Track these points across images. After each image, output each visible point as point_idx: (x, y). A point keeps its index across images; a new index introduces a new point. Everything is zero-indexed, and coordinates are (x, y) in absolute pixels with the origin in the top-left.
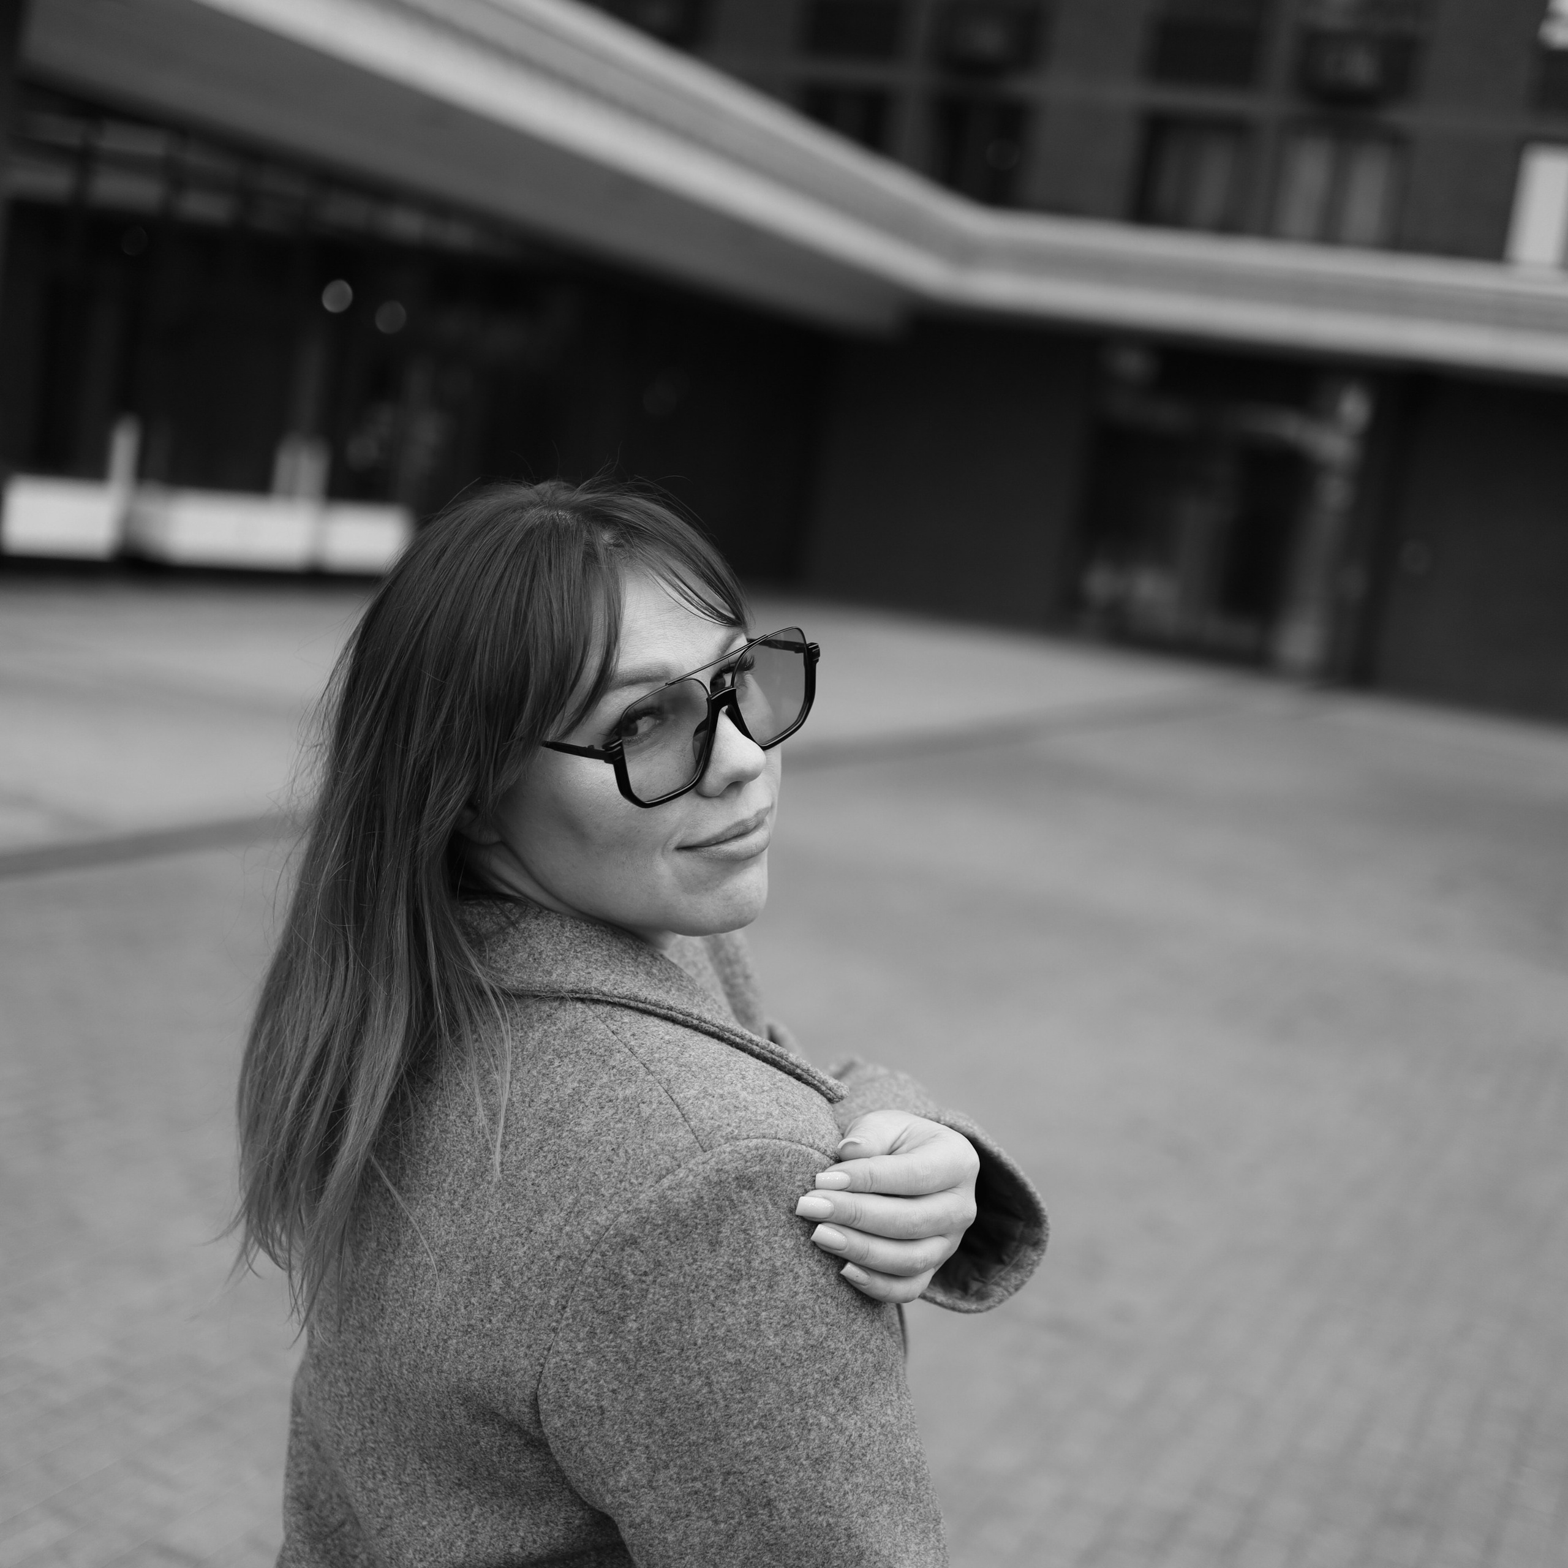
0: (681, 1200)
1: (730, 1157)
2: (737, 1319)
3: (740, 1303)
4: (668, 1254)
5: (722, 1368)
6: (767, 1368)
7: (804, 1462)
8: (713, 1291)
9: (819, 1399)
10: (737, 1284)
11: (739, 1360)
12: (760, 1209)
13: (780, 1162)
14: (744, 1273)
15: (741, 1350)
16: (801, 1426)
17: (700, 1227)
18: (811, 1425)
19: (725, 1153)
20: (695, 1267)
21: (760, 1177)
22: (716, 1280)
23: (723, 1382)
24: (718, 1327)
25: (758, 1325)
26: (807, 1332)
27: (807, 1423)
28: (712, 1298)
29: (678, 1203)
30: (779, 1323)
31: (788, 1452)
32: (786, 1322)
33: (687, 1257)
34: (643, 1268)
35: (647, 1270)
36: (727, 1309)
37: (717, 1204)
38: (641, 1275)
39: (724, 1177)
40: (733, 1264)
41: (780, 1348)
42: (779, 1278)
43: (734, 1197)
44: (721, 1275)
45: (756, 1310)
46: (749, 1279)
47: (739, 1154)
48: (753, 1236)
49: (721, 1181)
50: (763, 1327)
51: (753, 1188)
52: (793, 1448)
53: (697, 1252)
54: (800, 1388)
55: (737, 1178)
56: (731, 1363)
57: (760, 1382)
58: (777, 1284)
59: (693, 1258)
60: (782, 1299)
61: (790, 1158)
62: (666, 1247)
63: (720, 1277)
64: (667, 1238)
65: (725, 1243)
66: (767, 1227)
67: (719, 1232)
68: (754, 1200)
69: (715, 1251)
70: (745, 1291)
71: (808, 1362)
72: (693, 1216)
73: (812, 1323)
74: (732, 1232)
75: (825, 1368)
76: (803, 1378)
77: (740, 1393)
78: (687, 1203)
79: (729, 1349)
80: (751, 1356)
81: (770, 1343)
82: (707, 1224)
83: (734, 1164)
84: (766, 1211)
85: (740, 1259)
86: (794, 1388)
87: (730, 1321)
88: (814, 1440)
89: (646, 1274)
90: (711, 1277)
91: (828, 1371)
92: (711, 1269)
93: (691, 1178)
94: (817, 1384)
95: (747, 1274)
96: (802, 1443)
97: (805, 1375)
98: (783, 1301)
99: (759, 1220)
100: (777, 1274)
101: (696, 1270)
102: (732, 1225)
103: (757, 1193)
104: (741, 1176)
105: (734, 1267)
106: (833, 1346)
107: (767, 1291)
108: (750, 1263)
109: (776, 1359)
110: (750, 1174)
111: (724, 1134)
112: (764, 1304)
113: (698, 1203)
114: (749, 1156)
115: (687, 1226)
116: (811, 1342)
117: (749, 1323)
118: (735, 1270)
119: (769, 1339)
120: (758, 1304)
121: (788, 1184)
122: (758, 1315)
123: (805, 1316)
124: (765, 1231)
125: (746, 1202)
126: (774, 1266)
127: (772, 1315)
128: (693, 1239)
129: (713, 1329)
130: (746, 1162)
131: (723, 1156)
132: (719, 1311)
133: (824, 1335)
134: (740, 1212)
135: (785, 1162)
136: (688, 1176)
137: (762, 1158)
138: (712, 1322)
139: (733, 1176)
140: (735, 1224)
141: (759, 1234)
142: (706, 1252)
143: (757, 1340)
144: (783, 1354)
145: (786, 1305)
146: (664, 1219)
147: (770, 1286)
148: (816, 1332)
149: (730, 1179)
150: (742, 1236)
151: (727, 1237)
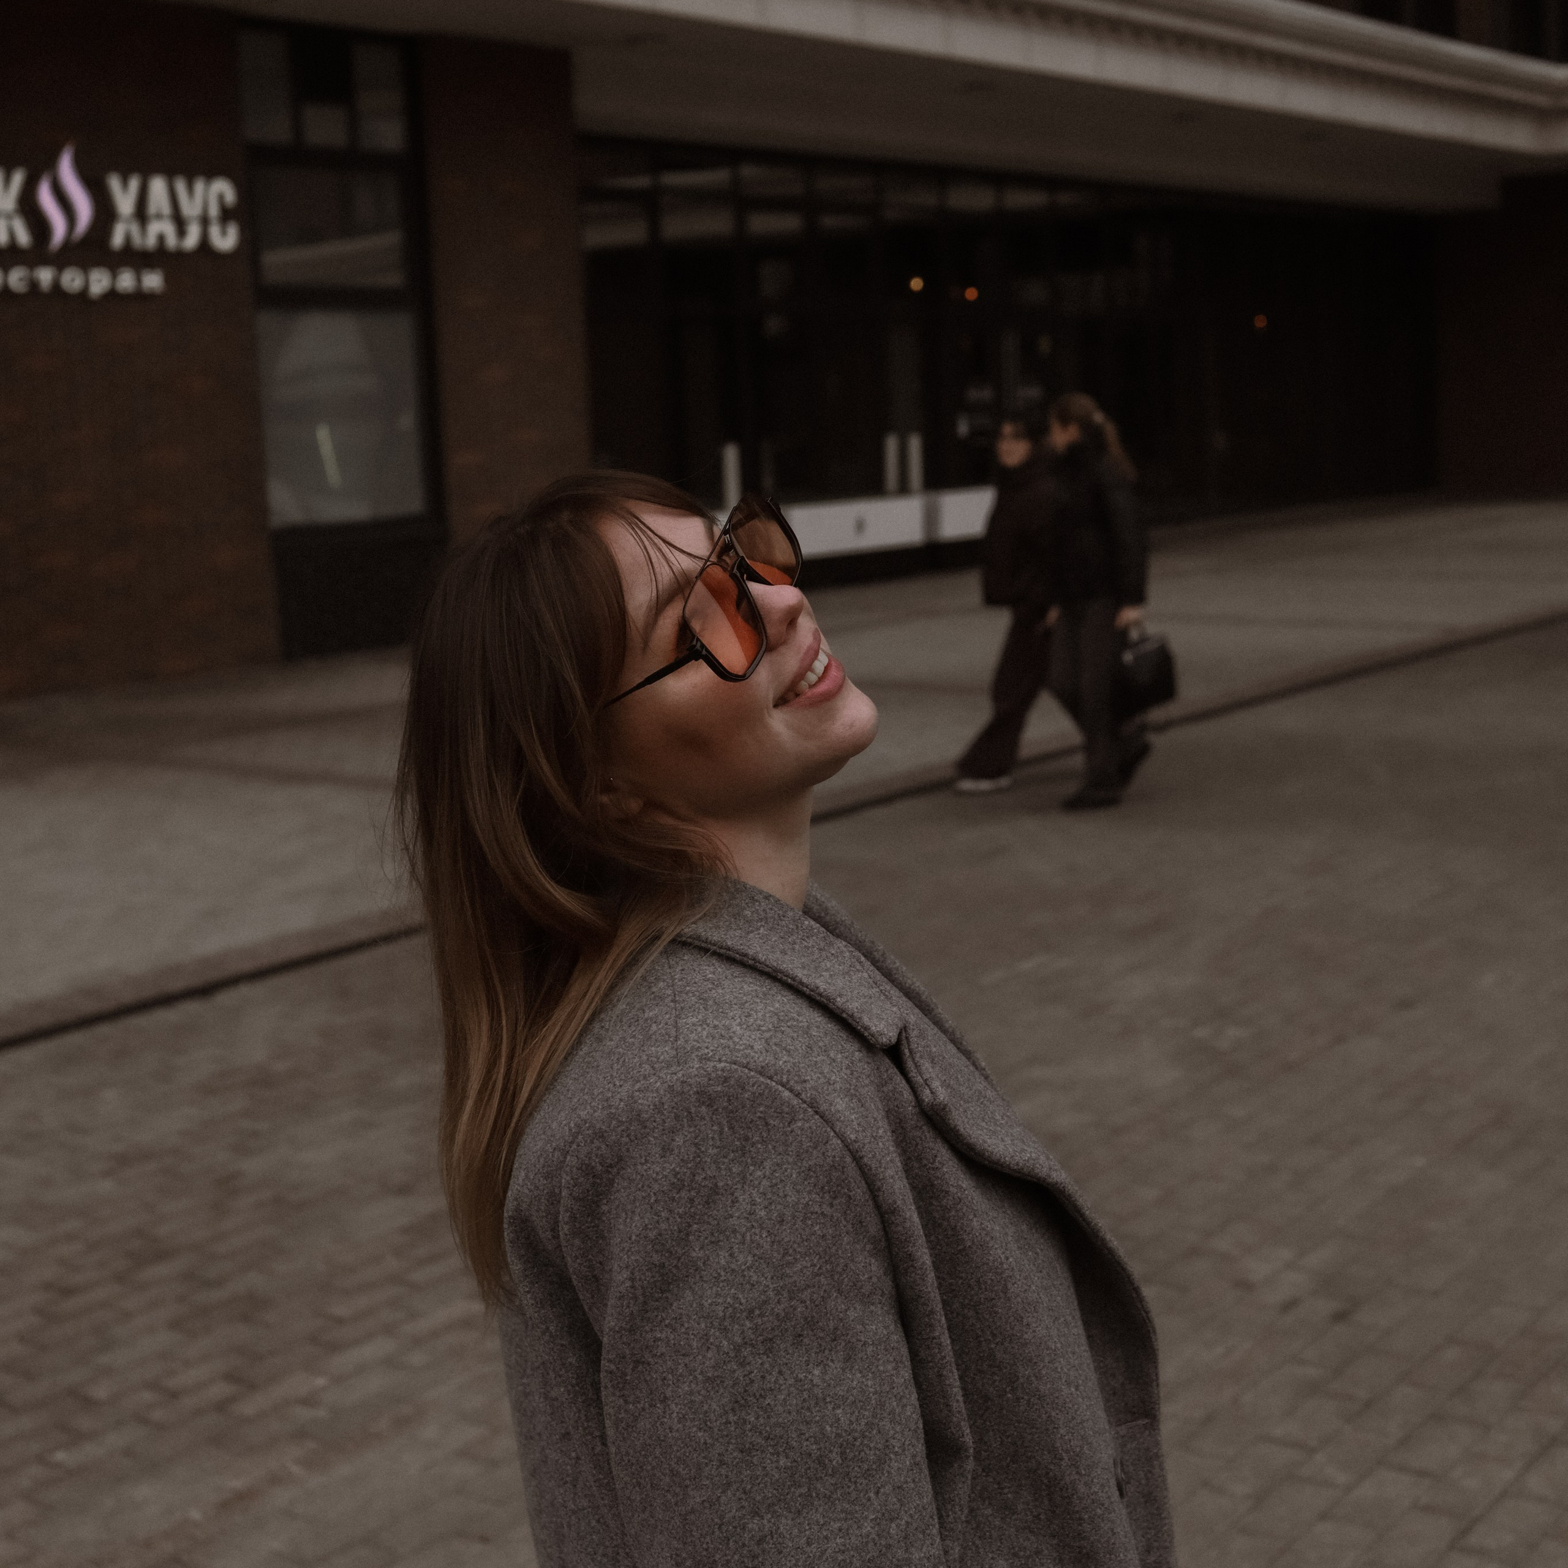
0: (645, 1102)
1: (696, 1072)
2: (669, 1225)
3: (676, 1211)
4: (628, 1150)
5: (647, 1268)
6: (687, 1276)
7: (699, 1376)
8: (655, 1194)
9: (726, 1324)
10: (678, 1193)
11: (664, 1264)
12: (715, 1128)
13: (743, 1088)
14: (686, 1184)
15: (667, 1255)
16: (703, 1341)
17: (657, 1131)
18: (711, 1344)
19: (693, 1068)
20: (645, 1167)
21: (720, 1097)
22: (659, 1184)
23: (645, 1280)
24: (651, 1229)
25: (688, 1235)
26: (731, 1255)
27: (707, 1340)
28: (653, 1200)
29: (642, 1104)
30: (706, 1238)
31: (687, 1360)
32: (713, 1239)
33: (641, 1157)
34: (608, 1161)
35: (612, 1162)
36: (663, 1214)
37: (675, 1113)
38: (607, 1167)
39: (686, 1089)
40: (678, 1173)
41: (702, 1261)
42: (717, 1197)
43: (693, 1110)
44: (665, 1181)
45: (689, 1221)
46: (689, 1191)
47: (705, 1071)
48: (703, 1152)
49: (683, 1092)
50: (691, 1238)
51: (712, 1106)
52: (692, 1358)
53: (649, 1154)
54: (711, 1305)
55: (698, 1093)
56: (656, 1265)
57: (678, 1287)
58: (714, 1202)
59: (645, 1159)
60: (715, 1217)
61: (755, 1088)
62: (626, 1144)
63: (664, 1183)
64: (628, 1136)
65: (676, 1151)
66: (719, 1147)
67: (673, 1140)
68: (712, 1118)
69: (664, 1156)
70: (683, 1201)
71: (725, 1284)
72: (652, 1119)
73: (739, 1248)
74: (684, 1142)
75: (741, 1296)
76: (716, 1297)
77: (658, 1293)
78: (649, 1106)
79: (657, 1251)
80: (675, 1262)
81: (694, 1254)
82: (663, 1130)
83: (698, 1080)
84: (721, 1133)
85: (685, 1170)
86: (706, 1304)
87: (663, 1226)
88: (710, 1359)
89: (611, 1166)
90: (656, 1180)
91: (743, 1301)
92: (657, 1174)
93: (659, 1084)
94: (727, 1308)
95: (689, 1185)
96: (700, 1357)
97: (718, 1295)
98: (716, 1219)
99: (713, 1138)
100: (718, 1194)
101: (646, 1171)
102: (686, 1136)
103: (716, 1112)
104: (702, 1091)
105: (679, 1176)
106: (755, 1278)
107: (704, 1206)
108: (694, 1176)
109: (696, 1270)
110: (711, 1092)
111: (700, 1054)
112: (698, 1217)
113: (659, 1108)
114: (714, 1075)
115: (645, 1127)
116: (733, 1266)
117: (680, 1231)
118: (678, 1179)
119: (694, 1250)
120: (692, 1216)
121: (749, 1112)
122: (690, 1226)
123: (733, 1240)
124: (715, 1151)
125: (703, 1118)
126: (716, 1185)
127: (702, 1229)
128: (649, 1141)
129: (646, 1230)
130: (710, 1079)
131: (691, 1070)
132: (656, 1214)
133: (748, 1264)
134: (696, 1126)
135: (749, 1090)
136: (656, 1082)
137: (726, 1080)
138: (647, 1222)
139: (695, 1090)
140: (689, 1136)
141: (710, 1151)
142: (657, 1155)
143: (684, 1248)
144: (703, 1268)
145: (718, 1224)
146: (628, 1117)
147: (707, 1203)
148: (741, 1258)
149: (691, 1092)
150: (693, 1149)
151: (679, 1147)
